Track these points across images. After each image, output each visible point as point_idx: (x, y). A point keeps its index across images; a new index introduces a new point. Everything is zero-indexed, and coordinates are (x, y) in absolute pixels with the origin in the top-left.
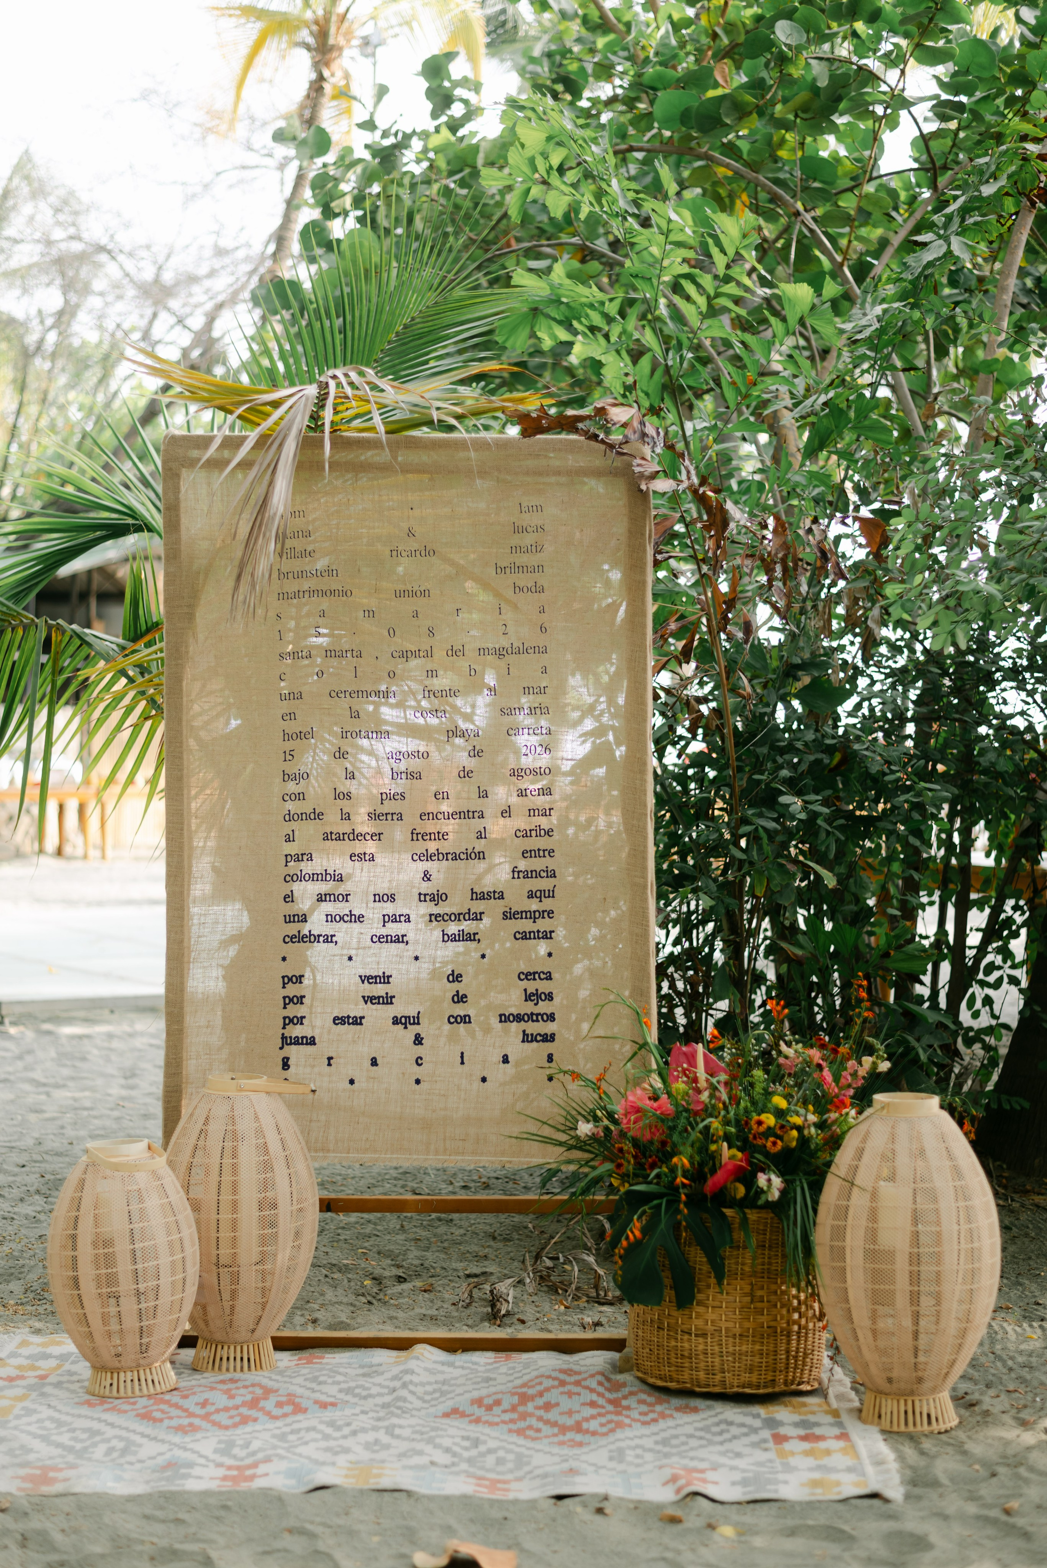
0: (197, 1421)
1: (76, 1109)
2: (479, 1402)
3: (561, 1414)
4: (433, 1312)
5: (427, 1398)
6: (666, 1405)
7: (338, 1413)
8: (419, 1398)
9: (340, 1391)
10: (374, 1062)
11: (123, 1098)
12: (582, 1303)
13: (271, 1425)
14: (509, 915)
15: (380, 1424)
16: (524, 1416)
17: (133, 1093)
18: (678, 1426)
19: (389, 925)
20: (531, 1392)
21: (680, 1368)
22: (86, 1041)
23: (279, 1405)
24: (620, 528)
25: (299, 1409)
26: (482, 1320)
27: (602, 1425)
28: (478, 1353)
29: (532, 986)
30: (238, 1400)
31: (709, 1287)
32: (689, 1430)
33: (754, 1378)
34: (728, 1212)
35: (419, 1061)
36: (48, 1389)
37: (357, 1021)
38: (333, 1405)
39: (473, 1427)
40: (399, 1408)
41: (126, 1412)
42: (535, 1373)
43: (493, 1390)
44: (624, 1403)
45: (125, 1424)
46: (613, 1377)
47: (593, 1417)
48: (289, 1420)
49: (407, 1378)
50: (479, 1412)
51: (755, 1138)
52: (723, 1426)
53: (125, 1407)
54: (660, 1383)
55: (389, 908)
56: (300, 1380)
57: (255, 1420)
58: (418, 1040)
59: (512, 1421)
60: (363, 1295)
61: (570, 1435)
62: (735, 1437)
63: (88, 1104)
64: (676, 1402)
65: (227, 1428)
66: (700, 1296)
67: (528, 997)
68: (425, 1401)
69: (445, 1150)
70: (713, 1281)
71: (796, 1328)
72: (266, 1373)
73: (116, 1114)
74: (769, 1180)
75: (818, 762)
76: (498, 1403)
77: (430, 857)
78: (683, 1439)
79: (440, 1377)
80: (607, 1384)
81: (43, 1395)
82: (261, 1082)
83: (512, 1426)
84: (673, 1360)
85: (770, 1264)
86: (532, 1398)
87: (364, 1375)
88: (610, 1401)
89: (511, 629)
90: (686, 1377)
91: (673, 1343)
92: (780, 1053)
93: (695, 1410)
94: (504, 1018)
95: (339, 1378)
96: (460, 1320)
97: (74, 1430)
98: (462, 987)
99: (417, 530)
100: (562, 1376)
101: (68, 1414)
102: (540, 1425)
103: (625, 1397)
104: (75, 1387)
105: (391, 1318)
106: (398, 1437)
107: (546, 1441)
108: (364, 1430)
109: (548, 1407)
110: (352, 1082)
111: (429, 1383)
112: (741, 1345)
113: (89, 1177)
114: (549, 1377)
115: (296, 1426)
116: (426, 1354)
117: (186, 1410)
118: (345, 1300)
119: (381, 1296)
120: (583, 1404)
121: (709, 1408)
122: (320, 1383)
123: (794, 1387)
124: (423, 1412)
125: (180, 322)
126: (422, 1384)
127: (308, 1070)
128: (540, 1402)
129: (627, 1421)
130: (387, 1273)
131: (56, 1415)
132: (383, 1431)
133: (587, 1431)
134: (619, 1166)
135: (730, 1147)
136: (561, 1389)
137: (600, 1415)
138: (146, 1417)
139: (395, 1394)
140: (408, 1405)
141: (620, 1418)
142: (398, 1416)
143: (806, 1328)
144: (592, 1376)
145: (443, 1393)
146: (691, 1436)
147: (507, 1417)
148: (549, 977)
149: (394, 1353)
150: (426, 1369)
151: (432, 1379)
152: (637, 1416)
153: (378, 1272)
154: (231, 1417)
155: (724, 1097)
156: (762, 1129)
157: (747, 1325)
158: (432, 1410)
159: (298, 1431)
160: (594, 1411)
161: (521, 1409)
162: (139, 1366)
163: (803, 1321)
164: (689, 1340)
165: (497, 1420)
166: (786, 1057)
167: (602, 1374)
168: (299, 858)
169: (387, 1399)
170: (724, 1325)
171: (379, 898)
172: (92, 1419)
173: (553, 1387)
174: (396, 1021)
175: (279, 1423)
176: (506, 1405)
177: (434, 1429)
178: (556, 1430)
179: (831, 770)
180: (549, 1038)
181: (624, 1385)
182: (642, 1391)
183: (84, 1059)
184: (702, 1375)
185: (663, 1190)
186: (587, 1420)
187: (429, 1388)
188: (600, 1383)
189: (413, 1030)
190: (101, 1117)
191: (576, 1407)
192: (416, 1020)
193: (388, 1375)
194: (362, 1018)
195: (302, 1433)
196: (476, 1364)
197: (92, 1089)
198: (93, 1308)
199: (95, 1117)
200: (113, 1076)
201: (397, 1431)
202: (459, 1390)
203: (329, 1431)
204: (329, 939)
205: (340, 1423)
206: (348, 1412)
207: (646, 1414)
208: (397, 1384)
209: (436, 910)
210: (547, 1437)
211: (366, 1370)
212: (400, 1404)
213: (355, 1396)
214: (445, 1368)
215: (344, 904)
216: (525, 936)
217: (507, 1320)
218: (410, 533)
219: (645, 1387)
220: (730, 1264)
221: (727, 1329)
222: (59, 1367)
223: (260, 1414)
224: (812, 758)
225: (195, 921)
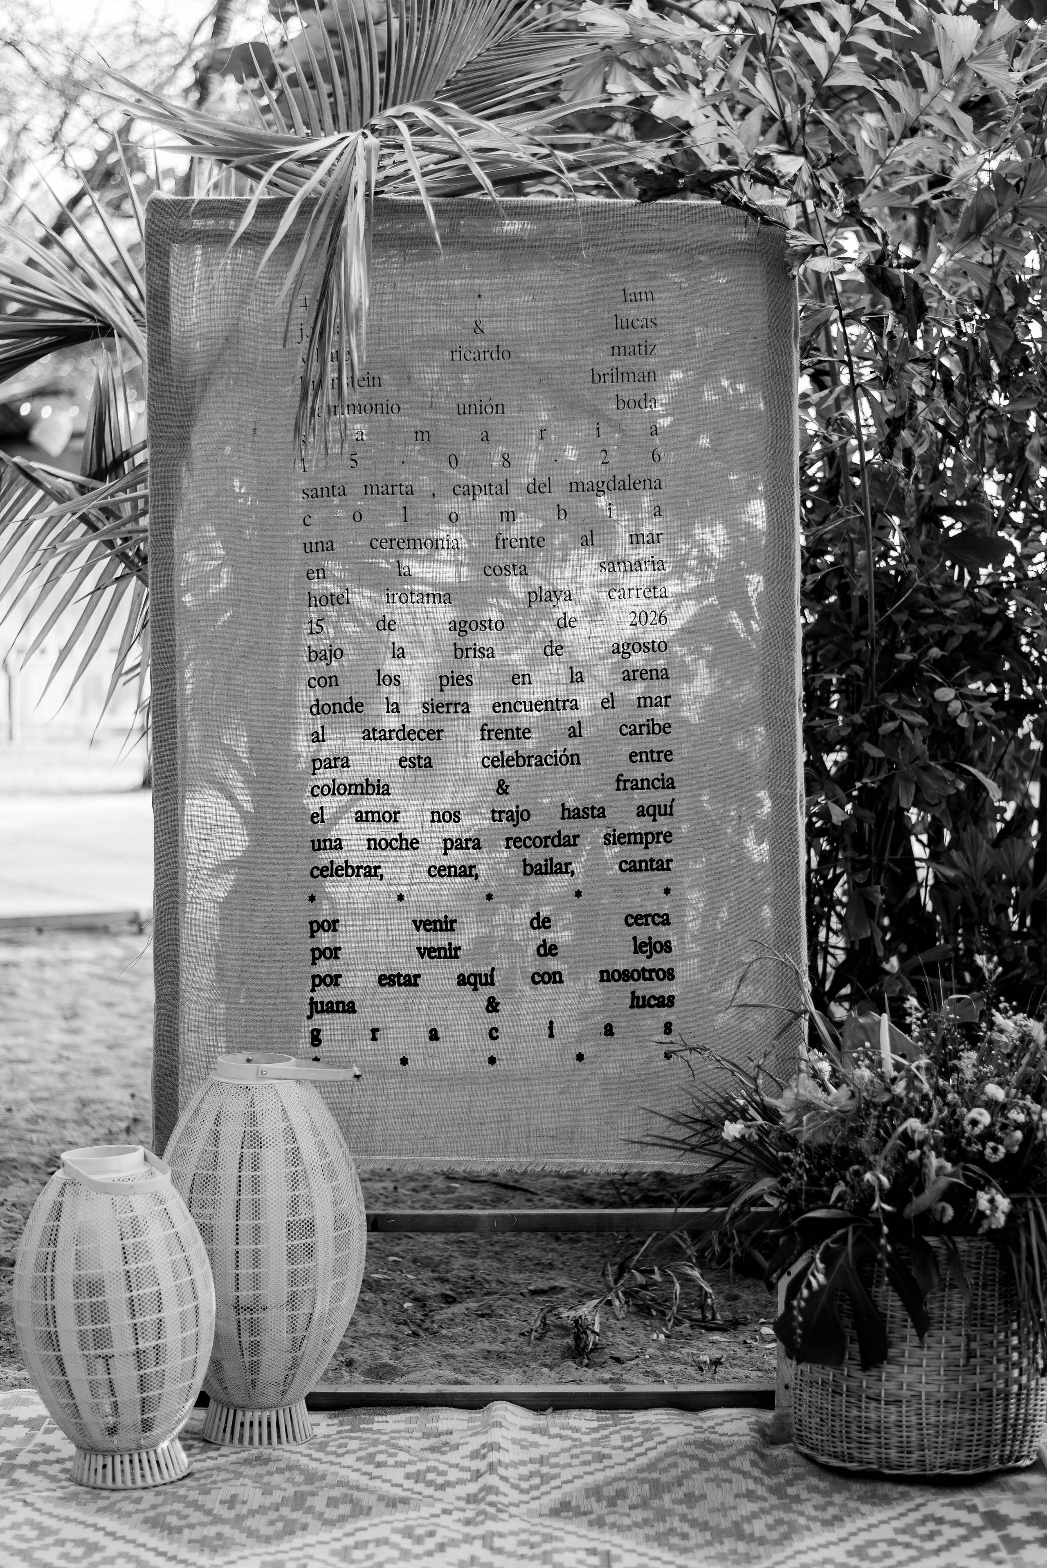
0: (226, 1530)
1: (11, 1062)
2: (595, 1492)
3: (712, 1511)
4: (497, 1347)
5: (525, 1485)
6: (846, 1494)
7: (413, 1514)
8: (515, 1487)
9: (408, 1476)
10: (434, 1035)
11: (66, 1047)
12: (685, 1328)
13: (325, 1535)
14: (611, 839)
15: (472, 1530)
16: (662, 1515)
17: (77, 1039)
18: (871, 1526)
19: (453, 853)
20: (665, 1478)
21: (863, 1444)
22: (12, 970)
23: (332, 1502)
24: (759, 322)
25: (360, 1510)
26: (564, 1358)
27: (770, 1528)
28: (574, 1413)
29: (643, 933)
30: (277, 1496)
31: (904, 1339)
32: (886, 1532)
33: (962, 1456)
34: (932, 1241)
35: (493, 1034)
36: (20, 1475)
37: (411, 981)
38: (405, 1501)
39: (594, 1533)
40: (492, 1504)
41: (129, 1514)
42: (662, 1448)
43: (610, 1473)
44: (791, 1491)
45: (131, 1534)
46: (767, 1452)
47: (755, 1515)
48: (349, 1527)
49: (493, 1456)
50: (600, 1508)
51: (969, 1142)
52: (931, 1526)
53: (128, 1507)
54: (834, 1463)
55: (452, 830)
56: (349, 1460)
57: (304, 1527)
58: (492, 1006)
59: (646, 1522)
60: (405, 1323)
61: (728, 1544)
62: (952, 1544)
63: (23, 1054)
64: (857, 1488)
65: (268, 1540)
66: (892, 1352)
67: (639, 948)
68: (522, 1491)
69: (529, 1150)
70: (910, 1332)
71: (1015, 1388)
72: (302, 1448)
73: (60, 1068)
74: (992, 1201)
75: (973, 634)
76: (622, 1494)
77: (506, 762)
78: (883, 1547)
79: (535, 1453)
80: (762, 1464)
81: (14, 1483)
82: (289, 1066)
83: (647, 1530)
84: (854, 1434)
85: (984, 1307)
86: (668, 1487)
87: (432, 1449)
88: (773, 1490)
89: (613, 456)
90: (872, 1455)
91: (855, 1412)
92: (991, 1025)
93: (886, 1501)
94: (606, 976)
95: (403, 1457)
96: (535, 1358)
97: (61, 1543)
98: (550, 936)
99: (488, 326)
100: (701, 1453)
101: (51, 1515)
102: (686, 1528)
103: (790, 1483)
104: (54, 1470)
105: (447, 1357)
106: (500, 1551)
107: (700, 1554)
108: (454, 1543)
109: (690, 1499)
110: (404, 1061)
111: (523, 1463)
112: (946, 1414)
113: (67, 1199)
114: (684, 1455)
115: (360, 1537)
116: (510, 1417)
117: (209, 1512)
118: (383, 1331)
119: (427, 1324)
120: (737, 1496)
121: (904, 1496)
122: (379, 1465)
123: (1011, 1464)
124: (524, 1508)
125: (95, 121)
126: (514, 1465)
127: (346, 1047)
128: (680, 1493)
129: (802, 1521)
130: (431, 1292)
131: (36, 1517)
132: (478, 1543)
133: (751, 1538)
134: (785, 1182)
135: (938, 1157)
136: (705, 1475)
137: (763, 1511)
138: (156, 1524)
139: (481, 1482)
140: (501, 1499)
141: (793, 1516)
142: (494, 1519)
143: (1027, 1387)
144: (741, 1452)
145: (545, 1479)
146: (892, 1543)
147: (638, 1515)
148: (666, 920)
149: (464, 1414)
150: (515, 1441)
151: (525, 1456)
152: (813, 1513)
153: (419, 1289)
154: (272, 1523)
155: (926, 1088)
156: (977, 1130)
157: (954, 1387)
158: (535, 1505)
159: (364, 1544)
160: (754, 1507)
161: (655, 1503)
162: (139, 1447)
163: (1024, 1379)
164: (878, 1409)
165: (627, 1521)
166: (1001, 1031)
167: (755, 1451)
168: (330, 764)
169: (472, 1488)
170: (924, 1389)
171: (438, 817)
172: (86, 1525)
173: (693, 1471)
174: (462, 981)
175: (337, 1532)
176: (633, 1498)
177: (548, 1538)
178: (708, 1536)
179: (988, 645)
180: (667, 1002)
181: (784, 1464)
182: (810, 1473)
183: (13, 994)
184: (893, 1454)
185: (849, 1215)
186: (748, 1519)
187: (524, 1470)
188: (754, 1464)
189: (485, 992)
190: (40, 1073)
191: (731, 1502)
192: (489, 980)
193: (465, 1450)
194: (417, 976)
195: (371, 1548)
196: (576, 1430)
197: (26, 1034)
198: (76, 1371)
199: (35, 1073)
200: (49, 1017)
201: (498, 1542)
202: (566, 1474)
203: (406, 1544)
204: (372, 872)
205: (419, 1531)
206: (425, 1511)
207: (823, 1508)
208: (482, 1465)
209: (515, 833)
210: (699, 1546)
211: (432, 1441)
212: (491, 1498)
213: (430, 1484)
214: (537, 1438)
215: (391, 825)
216: (634, 867)
217: (596, 1358)
218: (478, 329)
219: (812, 1467)
220: (932, 1307)
221: (928, 1394)
222: (29, 1438)
223: (308, 1519)
224: (965, 630)
225: (193, 849)
